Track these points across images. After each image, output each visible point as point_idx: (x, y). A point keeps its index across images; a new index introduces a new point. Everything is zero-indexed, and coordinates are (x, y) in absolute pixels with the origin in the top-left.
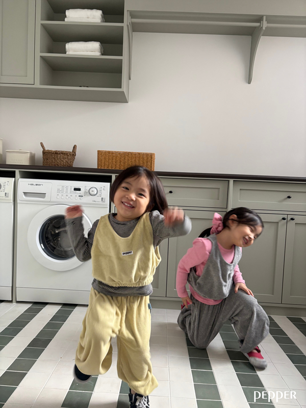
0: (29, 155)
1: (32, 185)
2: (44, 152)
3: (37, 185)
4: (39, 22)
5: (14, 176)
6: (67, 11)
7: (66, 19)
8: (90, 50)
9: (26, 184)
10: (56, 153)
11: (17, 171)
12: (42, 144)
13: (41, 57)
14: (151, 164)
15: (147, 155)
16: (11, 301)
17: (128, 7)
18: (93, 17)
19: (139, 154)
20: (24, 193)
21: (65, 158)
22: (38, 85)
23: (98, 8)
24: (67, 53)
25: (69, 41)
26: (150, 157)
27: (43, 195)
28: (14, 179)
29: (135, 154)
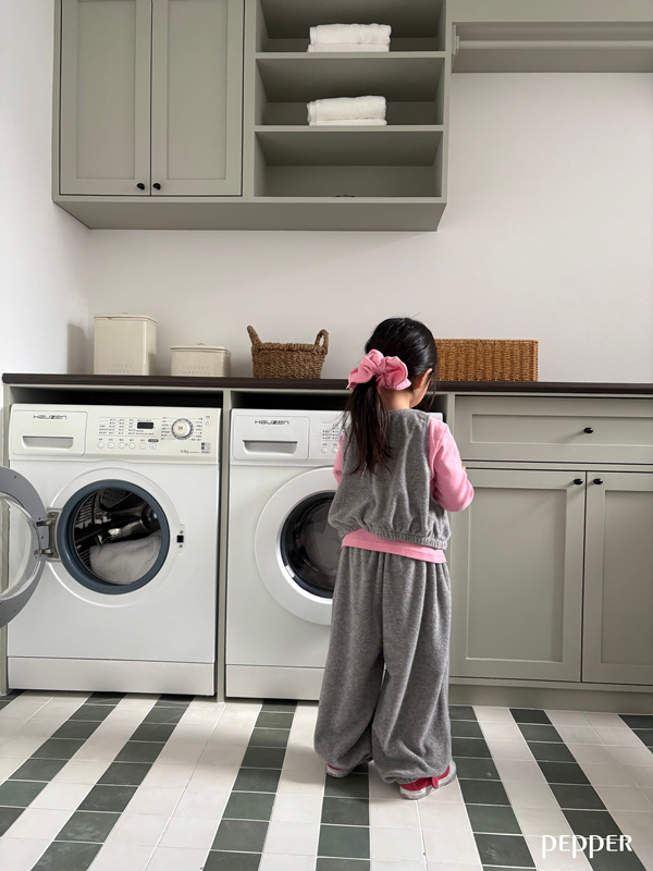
0: (222, 356)
1: (265, 422)
2: (259, 350)
3: (275, 422)
4: (254, 55)
5: (220, 405)
6: (311, 29)
7: (311, 49)
8: (364, 113)
9: (249, 422)
10: (289, 350)
11: (227, 393)
12: (250, 330)
13: (258, 135)
14: (531, 367)
15: (521, 344)
16: (213, 698)
17: (454, 15)
18: (373, 40)
19: (503, 343)
20: (245, 442)
21: (308, 361)
22: (250, 196)
23: (380, 22)
24: (311, 124)
25: (314, 98)
26: (528, 350)
27: (288, 445)
28: (220, 409)
29: (493, 343)
